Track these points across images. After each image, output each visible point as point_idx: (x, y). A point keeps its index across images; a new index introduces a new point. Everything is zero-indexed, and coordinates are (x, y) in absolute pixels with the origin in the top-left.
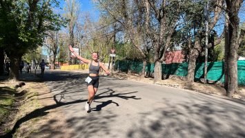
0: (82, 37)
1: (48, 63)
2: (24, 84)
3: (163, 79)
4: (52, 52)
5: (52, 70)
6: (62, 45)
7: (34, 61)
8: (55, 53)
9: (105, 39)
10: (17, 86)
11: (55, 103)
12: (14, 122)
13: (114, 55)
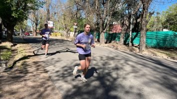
0: (55, 14)
1: (32, 32)
2: (16, 45)
3: (106, 43)
4: (34, 24)
5: (35, 36)
6: (41, 19)
7: (22, 30)
8: (37, 25)
9: (71, 15)
10: (12, 46)
11: (33, 54)
12: (12, 63)
13: (76, 27)
